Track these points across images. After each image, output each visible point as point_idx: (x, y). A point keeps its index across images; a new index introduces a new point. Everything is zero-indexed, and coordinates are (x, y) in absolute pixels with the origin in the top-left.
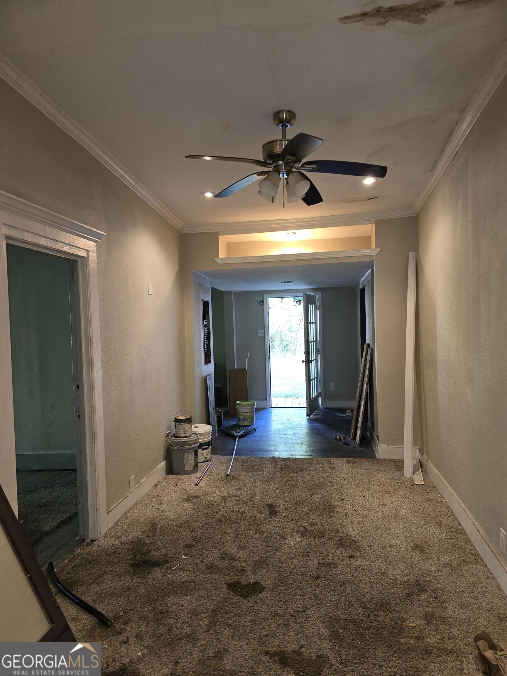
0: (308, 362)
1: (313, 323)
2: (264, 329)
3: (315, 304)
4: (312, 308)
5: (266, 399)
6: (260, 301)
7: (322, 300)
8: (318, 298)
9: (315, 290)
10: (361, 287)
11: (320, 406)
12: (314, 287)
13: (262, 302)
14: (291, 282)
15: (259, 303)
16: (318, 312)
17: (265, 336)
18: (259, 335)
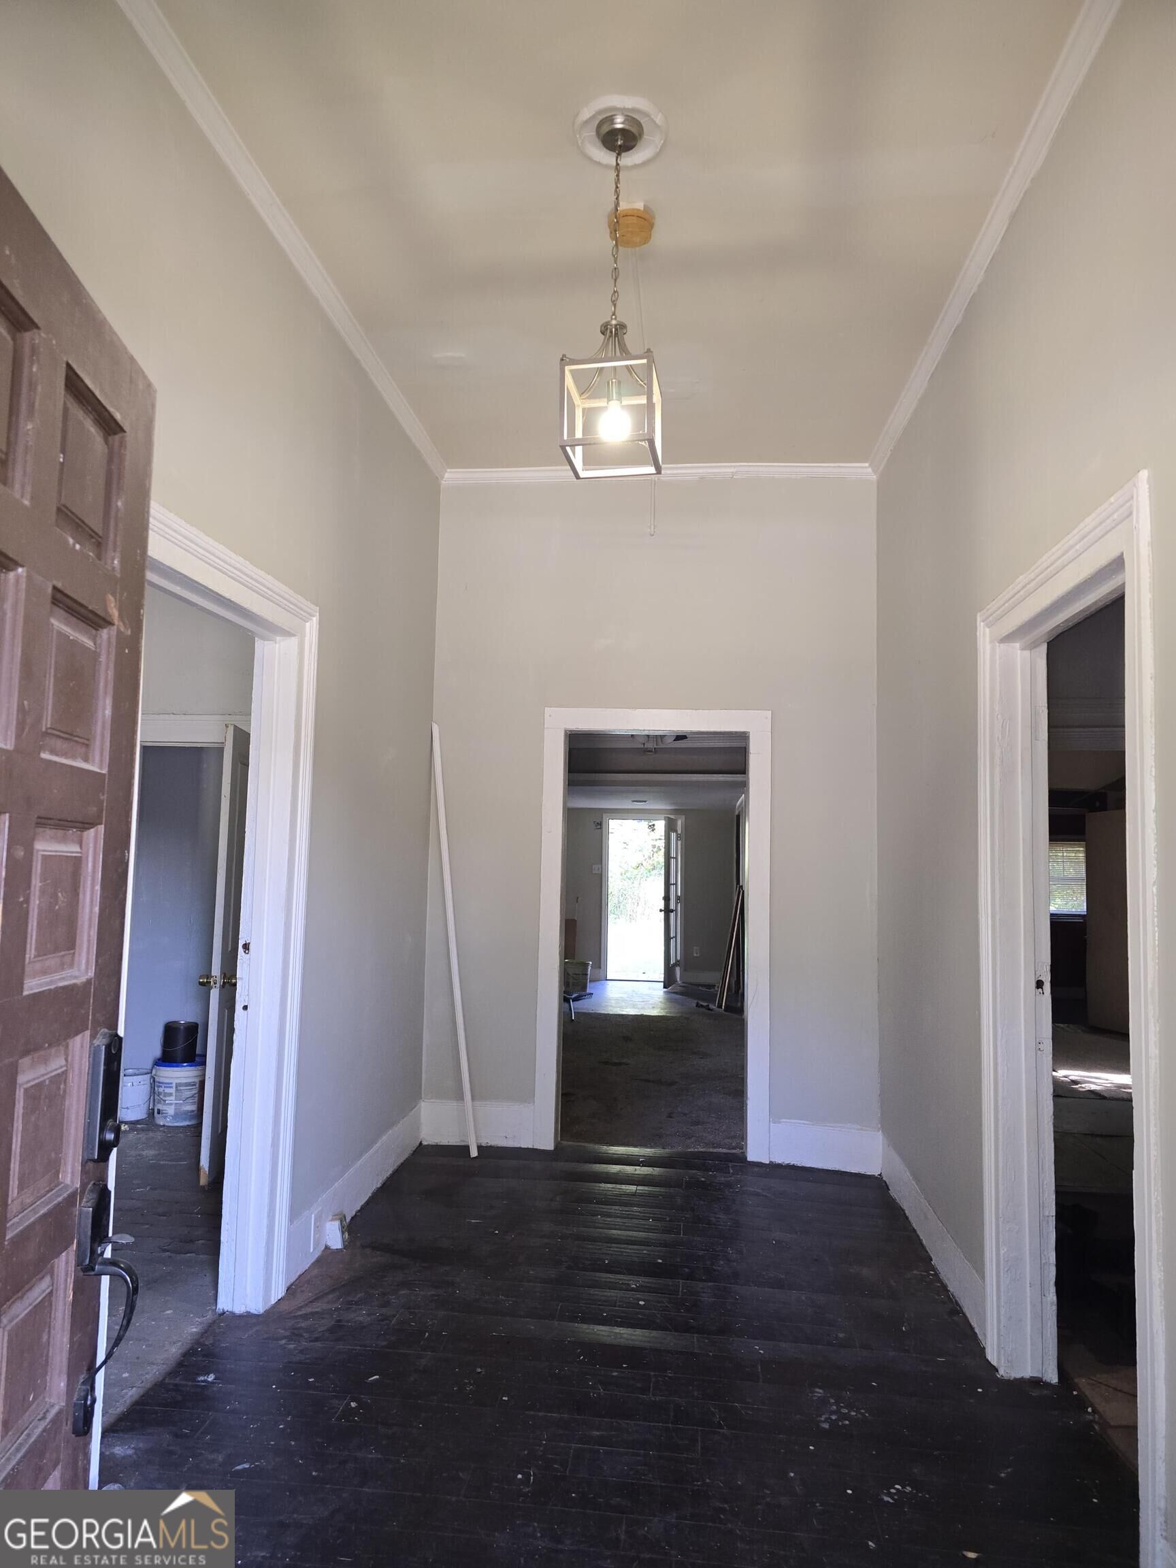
0: (667, 911)
1: (673, 858)
2: (602, 864)
3: (676, 831)
4: (673, 836)
5: (600, 968)
6: (598, 823)
7: (686, 827)
8: (679, 823)
9: (676, 812)
10: (737, 813)
11: (678, 980)
12: (673, 808)
13: (600, 826)
14: (645, 802)
15: (596, 826)
16: (679, 842)
17: (601, 874)
18: (594, 872)
